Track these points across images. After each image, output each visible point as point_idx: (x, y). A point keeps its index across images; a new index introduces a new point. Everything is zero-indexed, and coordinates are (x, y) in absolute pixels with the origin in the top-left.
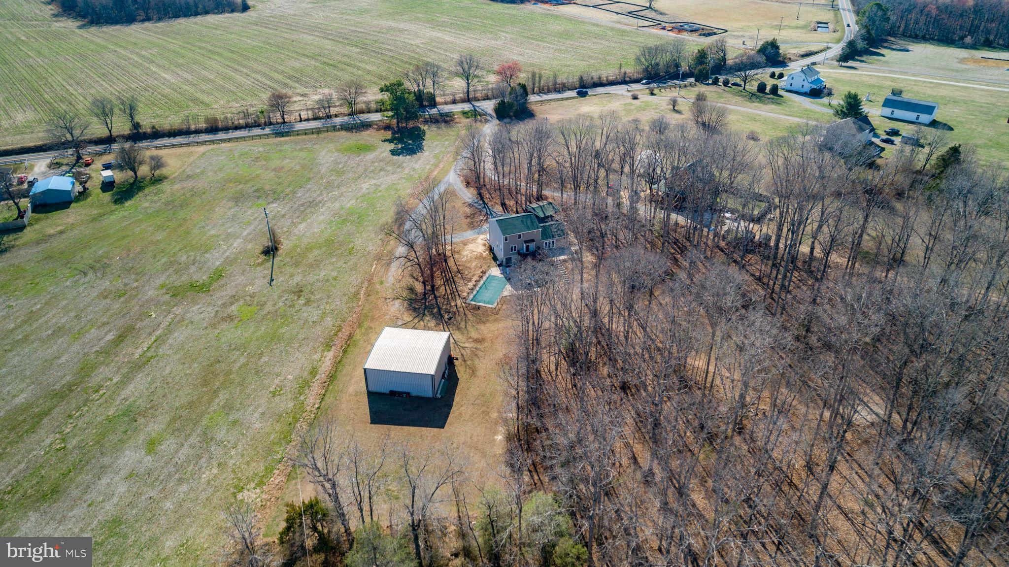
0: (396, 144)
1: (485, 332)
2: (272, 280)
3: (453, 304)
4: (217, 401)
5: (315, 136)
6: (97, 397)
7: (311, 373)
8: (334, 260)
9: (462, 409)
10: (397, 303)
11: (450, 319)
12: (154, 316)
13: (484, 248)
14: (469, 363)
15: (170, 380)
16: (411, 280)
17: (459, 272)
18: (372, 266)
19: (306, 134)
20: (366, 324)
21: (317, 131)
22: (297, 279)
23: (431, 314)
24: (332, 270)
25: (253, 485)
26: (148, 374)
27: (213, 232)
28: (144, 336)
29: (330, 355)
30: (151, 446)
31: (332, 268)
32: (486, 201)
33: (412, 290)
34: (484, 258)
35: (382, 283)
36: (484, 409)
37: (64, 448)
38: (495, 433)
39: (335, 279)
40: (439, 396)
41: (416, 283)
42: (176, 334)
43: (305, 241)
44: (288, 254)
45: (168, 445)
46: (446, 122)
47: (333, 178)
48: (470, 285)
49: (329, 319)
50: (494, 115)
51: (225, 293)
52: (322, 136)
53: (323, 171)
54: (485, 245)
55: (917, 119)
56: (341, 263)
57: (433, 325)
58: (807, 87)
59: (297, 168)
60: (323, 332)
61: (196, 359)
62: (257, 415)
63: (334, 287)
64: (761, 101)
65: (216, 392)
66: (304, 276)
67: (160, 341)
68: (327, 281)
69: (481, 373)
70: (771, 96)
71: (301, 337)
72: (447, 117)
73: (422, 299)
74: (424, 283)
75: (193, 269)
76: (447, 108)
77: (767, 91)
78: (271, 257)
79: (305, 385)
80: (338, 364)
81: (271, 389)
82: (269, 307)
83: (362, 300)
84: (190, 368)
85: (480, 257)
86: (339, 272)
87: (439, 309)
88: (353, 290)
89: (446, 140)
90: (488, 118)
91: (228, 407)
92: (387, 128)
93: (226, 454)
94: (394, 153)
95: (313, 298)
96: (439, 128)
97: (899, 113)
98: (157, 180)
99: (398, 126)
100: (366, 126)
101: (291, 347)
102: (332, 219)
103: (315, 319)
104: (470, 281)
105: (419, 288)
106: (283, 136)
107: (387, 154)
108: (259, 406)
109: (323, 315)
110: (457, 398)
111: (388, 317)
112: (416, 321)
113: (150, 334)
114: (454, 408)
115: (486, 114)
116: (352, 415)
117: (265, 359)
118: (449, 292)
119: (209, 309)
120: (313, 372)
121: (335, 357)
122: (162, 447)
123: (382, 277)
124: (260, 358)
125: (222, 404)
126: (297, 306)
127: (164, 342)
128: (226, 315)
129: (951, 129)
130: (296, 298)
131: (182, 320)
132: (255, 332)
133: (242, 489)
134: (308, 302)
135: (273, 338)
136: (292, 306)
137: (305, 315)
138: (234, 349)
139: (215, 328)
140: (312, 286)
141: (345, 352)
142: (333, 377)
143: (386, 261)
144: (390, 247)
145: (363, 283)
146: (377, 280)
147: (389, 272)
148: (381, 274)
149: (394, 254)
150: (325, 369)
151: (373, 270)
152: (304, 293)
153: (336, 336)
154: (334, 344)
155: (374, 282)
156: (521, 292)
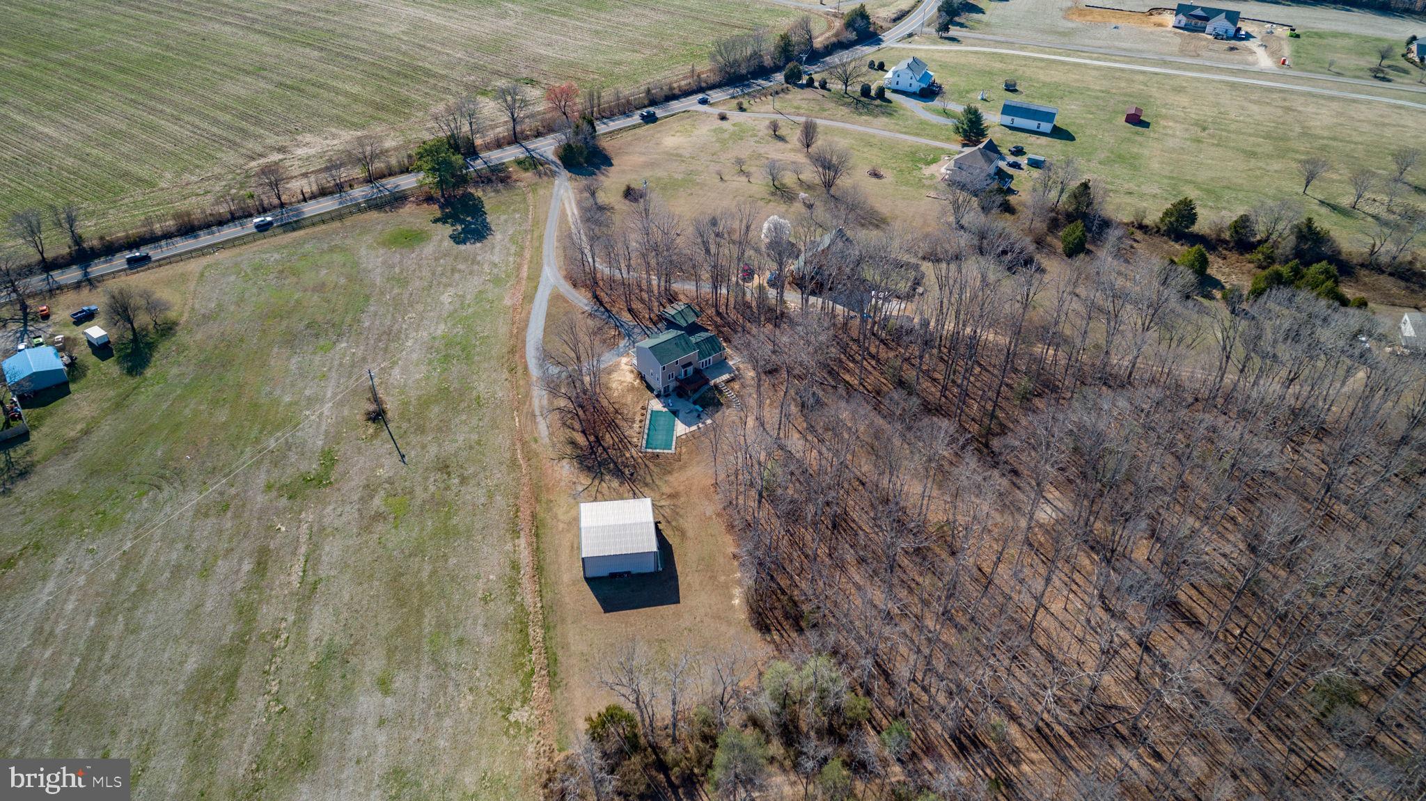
0: (452, 225)
1: (676, 484)
2: (403, 456)
3: (628, 455)
4: (426, 620)
5: (337, 224)
6: (283, 644)
7: (513, 568)
8: (464, 417)
9: (688, 578)
10: (565, 462)
11: (632, 474)
12: (283, 529)
13: (632, 376)
14: (674, 523)
15: (357, 607)
16: (568, 431)
17: (617, 412)
18: (513, 418)
19: (323, 222)
20: (544, 496)
21: (337, 216)
22: (433, 450)
23: (610, 471)
24: (470, 433)
25: (518, 704)
26: (326, 605)
27: (287, 399)
28: (288, 558)
29: (522, 542)
30: (384, 685)
31: (467, 429)
32: (608, 306)
33: (573, 443)
34: (638, 389)
35: (536, 441)
36: (709, 574)
37: (285, 709)
38: (731, 597)
39: (479, 443)
40: (660, 569)
41: (574, 433)
42: (327, 549)
43: (413, 394)
44: (402, 416)
45: (401, 680)
46: (502, 181)
47: (396, 291)
48: (636, 426)
49: (499, 498)
50: (558, 162)
51: (353, 483)
52: (348, 222)
53: (378, 281)
54: (632, 372)
55: (1038, 127)
56: (474, 422)
57: (617, 485)
58: (916, 86)
59: (343, 281)
60: (501, 516)
61: (372, 575)
62: (479, 628)
63: (484, 455)
64: (870, 113)
65: (419, 612)
66: (440, 445)
67: (312, 559)
68: (471, 448)
69: (690, 534)
70: (878, 102)
71: (479, 525)
72: (500, 171)
73: (591, 454)
74: (583, 432)
75: (293, 457)
76: (495, 156)
77: (873, 93)
78: (382, 423)
79: (513, 583)
80: (537, 551)
81: (480, 596)
82: (420, 495)
83: (524, 466)
84: (372, 588)
85: (632, 389)
86: (478, 433)
87: (615, 463)
88: (508, 455)
89: (514, 211)
90: (554, 168)
91: (443, 626)
92: (429, 199)
93: (471, 678)
94: (457, 239)
95: (466, 474)
96: (497, 191)
97: (1020, 122)
98: (167, 329)
99: (443, 196)
100: (398, 199)
101: (473, 541)
102: (429, 356)
103: (483, 500)
104: (634, 422)
105: (581, 439)
106: (294, 230)
107: (448, 243)
108: (475, 619)
109: (490, 496)
110: (679, 568)
111: (563, 484)
112: (597, 482)
113: (294, 553)
114: (681, 579)
115: (548, 162)
116: (582, 608)
117: (452, 561)
118: (617, 440)
119: (348, 508)
120: (515, 566)
121: (530, 544)
122: (397, 685)
123: (532, 432)
124: (446, 561)
125: (433, 623)
126: (453, 488)
127: (318, 561)
128: (373, 513)
129: (1072, 139)
130: (445, 476)
131: (322, 529)
132: (422, 529)
133: (509, 711)
134: (464, 480)
135: (447, 533)
136: (447, 488)
137: (469, 497)
138: (410, 556)
139: (370, 532)
140: (456, 457)
141: (537, 535)
142: (539, 569)
143: (527, 410)
144: (523, 390)
145: (514, 443)
146: (528, 437)
147: (537, 423)
148: (529, 429)
149: (532, 399)
150: (526, 560)
151: (517, 425)
152: (452, 469)
153: (517, 517)
154: (520, 528)
155: (526, 440)
156: (694, 428)
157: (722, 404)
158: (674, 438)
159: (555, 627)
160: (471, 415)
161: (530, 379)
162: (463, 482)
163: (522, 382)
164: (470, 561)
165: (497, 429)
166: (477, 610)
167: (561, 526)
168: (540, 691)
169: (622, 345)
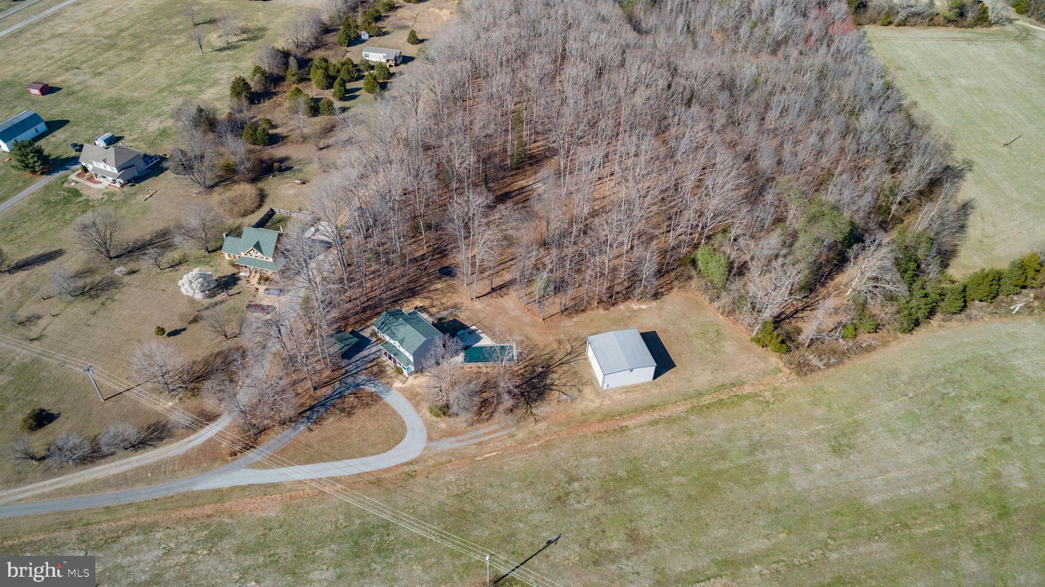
2: (550, 543)
3: (521, 372)
4: (722, 467)
10: (536, 412)
11: (542, 367)
13: (419, 378)
17: (470, 384)
18: (486, 459)
23: (542, 381)
25: (761, 398)
26: (735, 545)
29: (629, 423)
33: (510, 411)
35: (514, 435)
37: (830, 537)
38: (641, 309)
48: (484, 371)
49: (588, 448)
54: (415, 378)
55: (37, 132)
57: (555, 375)
60: (607, 442)
62: (715, 432)
63: (539, 471)
67: (695, 577)
71: (624, 454)
73: (523, 396)
79: (672, 421)
80: (637, 412)
81: (688, 438)
83: (547, 439)
86: (510, 483)
87: (531, 379)
88: (536, 452)
95: (565, 479)
104: (481, 372)
105: (506, 406)
111: (561, 409)
112: (555, 388)
117: (663, 464)
121: (632, 416)
122: (779, 469)
123: (502, 441)
124: (665, 469)
125: (722, 462)
126: (585, 485)
127: (695, 572)
128: (629, 544)
129: (67, 122)
130: (572, 495)
132: (637, 495)
133: (767, 402)
134: (571, 480)
135: (635, 476)
136: (587, 490)
137: (594, 470)
138: (669, 496)
139: (652, 538)
140: (545, 494)
141: (621, 415)
142: (652, 407)
143: (473, 450)
144: (444, 460)
145: (520, 452)
146: (509, 443)
147: (491, 439)
148: (498, 444)
149: (455, 450)
150: (647, 417)
151: (495, 454)
152: (561, 494)
153: (606, 431)
154: (617, 428)
155: (514, 444)
156: (483, 335)
157: (455, 320)
158: (498, 345)
159: (697, 391)
160: (484, 496)
161: (425, 458)
162: (577, 480)
163: (431, 463)
164: (660, 452)
165: (502, 468)
166: (701, 438)
167: (607, 402)
168: (748, 389)
169: (374, 390)
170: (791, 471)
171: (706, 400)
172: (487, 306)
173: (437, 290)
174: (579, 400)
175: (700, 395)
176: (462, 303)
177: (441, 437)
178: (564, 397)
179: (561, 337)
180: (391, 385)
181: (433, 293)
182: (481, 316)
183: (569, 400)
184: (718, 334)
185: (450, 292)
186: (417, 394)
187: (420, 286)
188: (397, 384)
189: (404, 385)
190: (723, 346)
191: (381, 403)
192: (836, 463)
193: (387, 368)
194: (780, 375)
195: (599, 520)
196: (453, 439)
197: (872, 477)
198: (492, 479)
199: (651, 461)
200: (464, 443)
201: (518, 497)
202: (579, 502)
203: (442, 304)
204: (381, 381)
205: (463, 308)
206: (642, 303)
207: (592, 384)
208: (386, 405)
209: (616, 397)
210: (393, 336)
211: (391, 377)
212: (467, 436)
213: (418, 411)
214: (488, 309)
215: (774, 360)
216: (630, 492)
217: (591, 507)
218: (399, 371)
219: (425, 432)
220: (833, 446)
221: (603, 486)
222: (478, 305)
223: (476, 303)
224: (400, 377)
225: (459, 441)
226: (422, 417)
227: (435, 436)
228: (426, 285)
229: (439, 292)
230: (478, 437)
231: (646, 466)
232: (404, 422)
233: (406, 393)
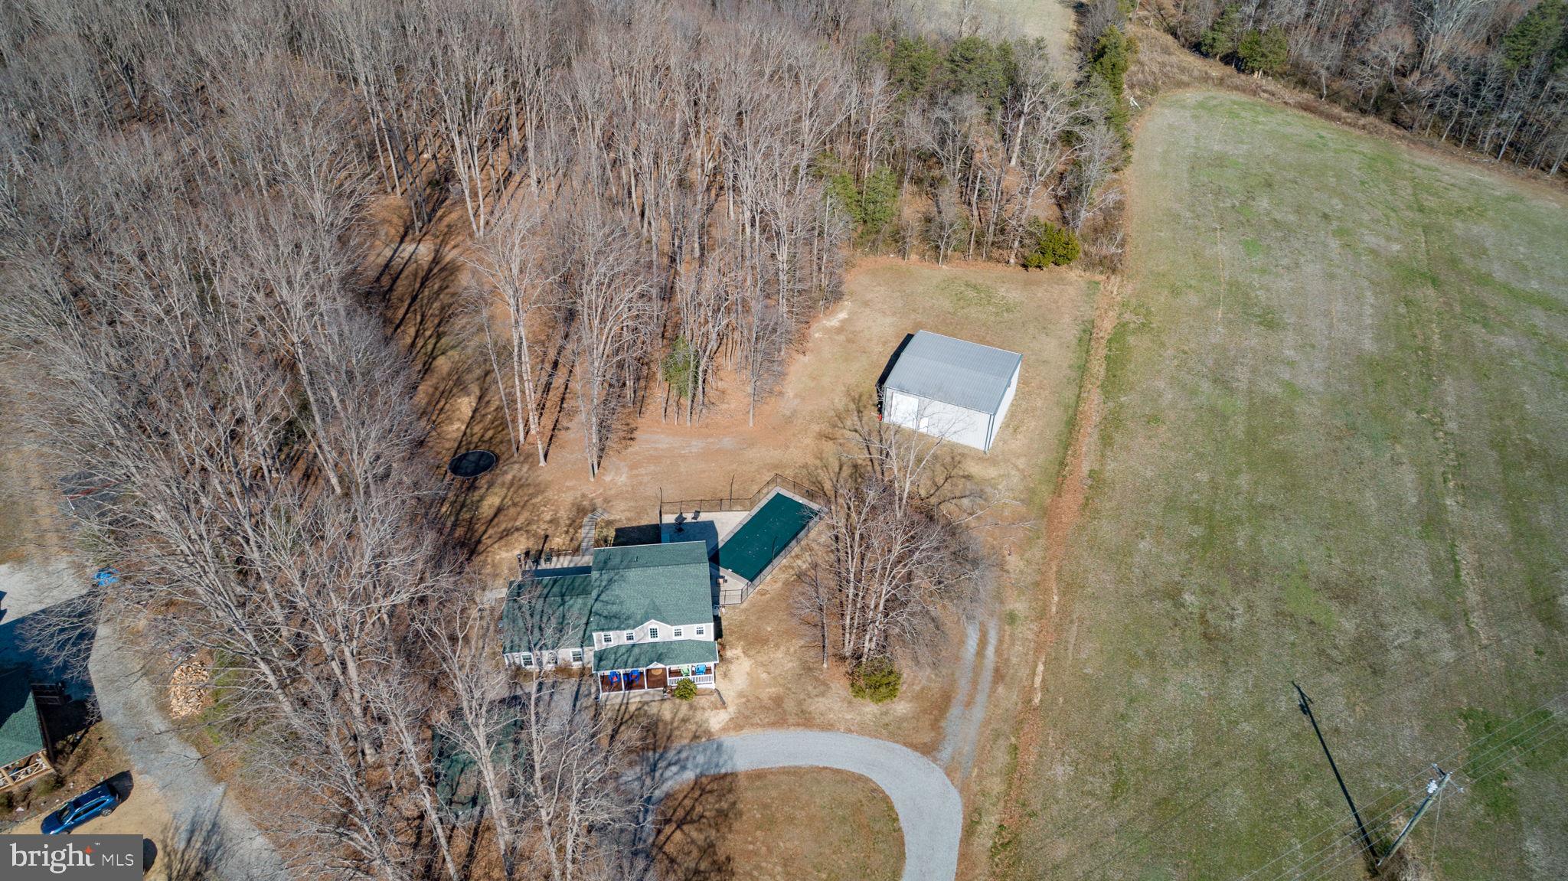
1: (810, 452)
2: (1305, 709)
4: (1241, 427)
14: (853, 408)
20: (1032, 511)
29: (1087, 464)
34: (742, 640)
35: (1012, 615)
48: (802, 566)
62: (1168, 396)
63: (1127, 629)
67: (1447, 570)
68: (1152, 658)
69: (839, 390)
79: (1114, 421)
80: (1069, 444)
83: (1051, 576)
117: (1203, 476)
124: (1212, 479)
125: (1231, 422)
126: (1194, 587)
127: (1436, 568)
128: (1353, 608)
130: (1210, 616)
131: (1447, 620)
132: (1252, 540)
133: (1143, 325)
134: (1173, 594)
135: (1209, 520)
136: (1208, 592)
137: (1169, 558)
138: (1272, 508)
139: (1350, 575)
140: (1185, 650)
141: (1062, 464)
142: (1072, 424)
143: (1009, 698)
144: (1002, 758)
145: (1059, 628)
146: (1027, 631)
147: (998, 652)
148: (1019, 648)
149: (987, 722)
150: (1088, 440)
151: (1041, 668)
152: (1200, 629)
153: (1087, 499)
154: (1089, 482)
155: (1035, 627)
156: (704, 517)
157: (617, 530)
158: (756, 510)
159: (1071, 366)
160: (1145, 742)
161: (976, 788)
162: (1180, 592)
163: (996, 785)
164: (1175, 468)
165: (1085, 678)
166: (1172, 415)
167: (1021, 463)
168: (1107, 325)
169: (689, 775)
170: (1287, 376)
171: (1098, 368)
172: (632, 467)
173: (499, 510)
174: (988, 490)
175: (1083, 369)
176: (584, 496)
177: (935, 726)
178: (965, 502)
179: (816, 428)
180: (708, 733)
181: (501, 517)
182: (651, 491)
183: (978, 500)
184: (975, 287)
185: (532, 496)
186: (778, 701)
187: (455, 525)
188: (716, 721)
189: (732, 709)
190: (1004, 298)
191: (743, 782)
192: (1291, 337)
193: (653, 709)
194: (1101, 287)
195: (1282, 613)
196: (955, 711)
197: (1331, 326)
198: (1106, 708)
199: (1187, 486)
200: (981, 698)
201: (1171, 692)
202: (1232, 618)
203: (553, 521)
204: (676, 745)
205: (599, 502)
206: (833, 313)
207: (963, 455)
208: (759, 775)
209: (1018, 444)
210: (616, 621)
211: (684, 721)
212: (963, 685)
213: (828, 727)
214: (642, 471)
215: (1074, 275)
216: (1240, 543)
217: (1250, 607)
218: (686, 691)
219: (898, 746)
220: (1261, 323)
221: (1212, 568)
222: (617, 476)
223: (608, 479)
224: (703, 701)
225: (969, 704)
226: (849, 731)
227: (926, 737)
228: (465, 515)
229: (512, 511)
230: (977, 670)
231: (1195, 496)
232: (838, 771)
233: (756, 720)
